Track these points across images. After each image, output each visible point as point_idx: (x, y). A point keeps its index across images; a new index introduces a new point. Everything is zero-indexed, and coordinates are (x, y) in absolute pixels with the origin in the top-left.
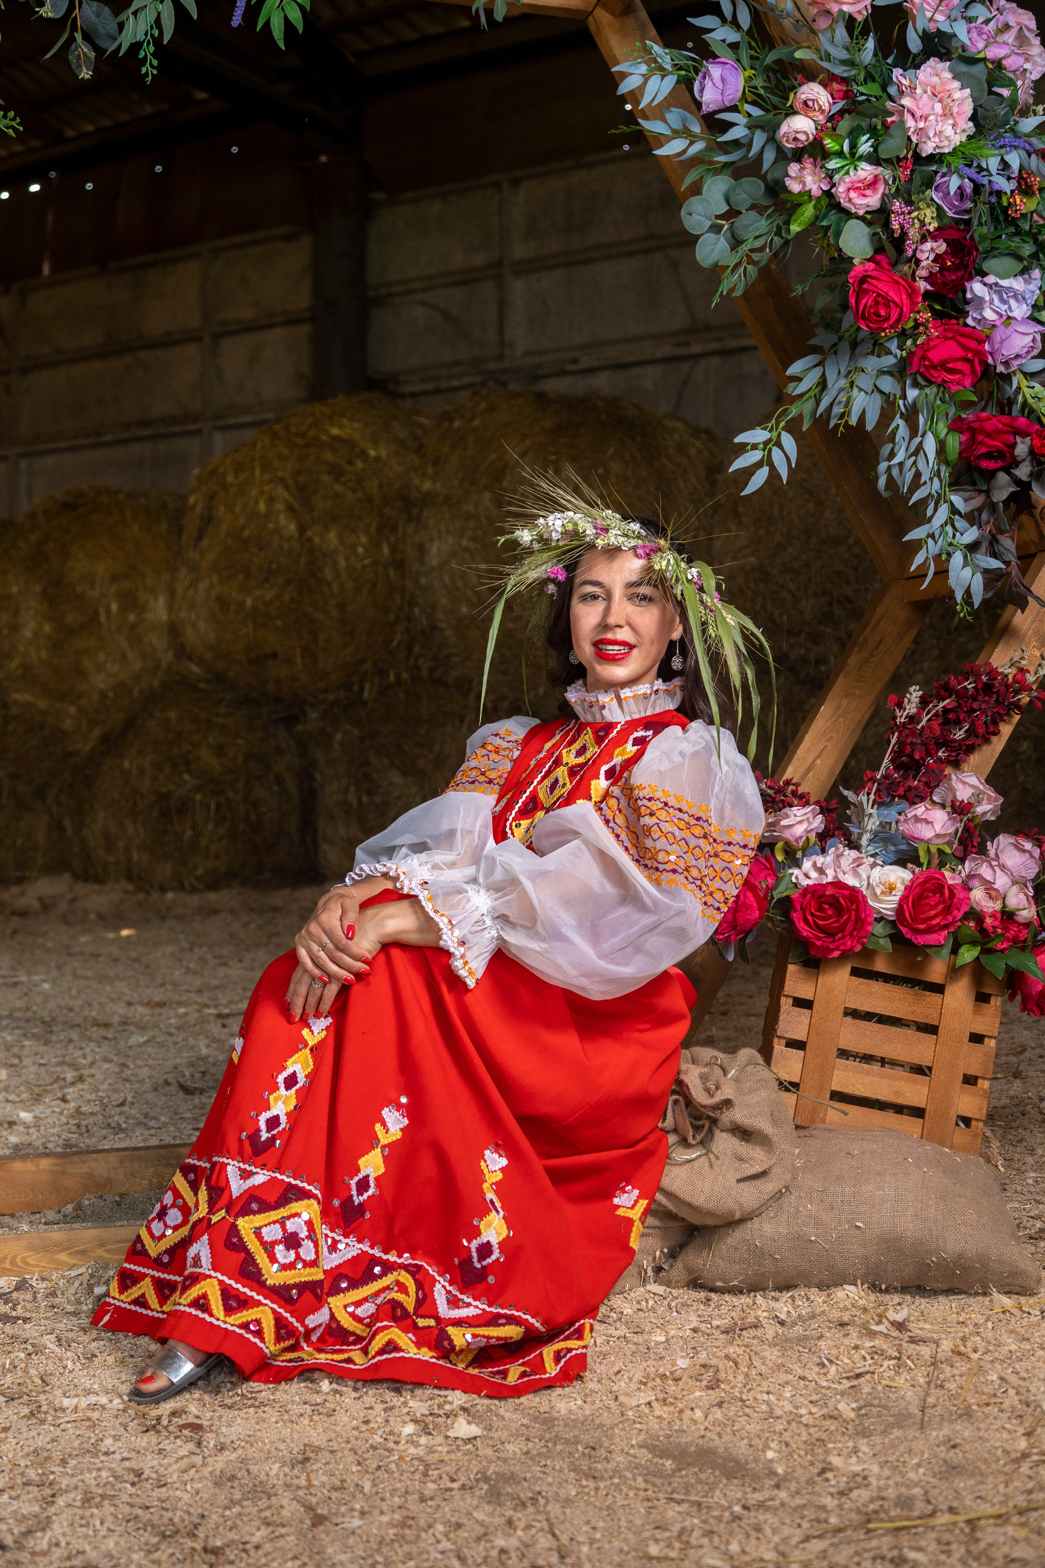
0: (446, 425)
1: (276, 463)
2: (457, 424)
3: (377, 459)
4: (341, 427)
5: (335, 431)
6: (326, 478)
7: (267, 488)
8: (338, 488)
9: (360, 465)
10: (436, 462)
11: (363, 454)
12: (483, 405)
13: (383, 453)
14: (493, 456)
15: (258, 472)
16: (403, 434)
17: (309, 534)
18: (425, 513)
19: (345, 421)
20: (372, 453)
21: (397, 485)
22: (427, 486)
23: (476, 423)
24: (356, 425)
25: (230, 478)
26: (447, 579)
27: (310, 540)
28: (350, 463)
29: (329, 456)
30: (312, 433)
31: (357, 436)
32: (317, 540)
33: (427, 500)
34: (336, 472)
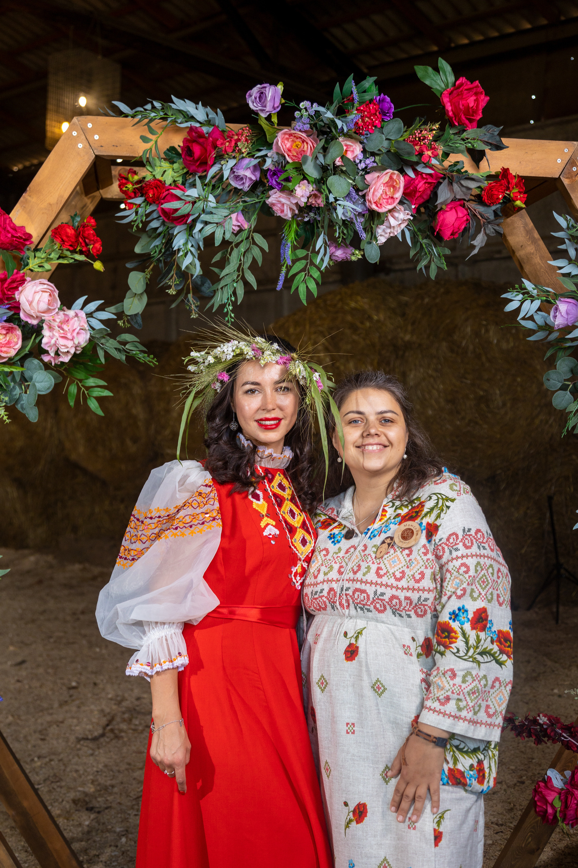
0: (419, 302)
1: (318, 322)
2: (427, 300)
3: (378, 321)
4: (356, 302)
5: (353, 305)
6: (348, 331)
7: (313, 337)
8: (355, 337)
9: (368, 324)
10: (413, 323)
11: (370, 318)
12: (442, 290)
13: (382, 317)
14: (448, 321)
15: (307, 327)
16: (393, 305)
17: (338, 364)
18: (407, 354)
19: (359, 298)
20: (375, 317)
21: (390, 337)
22: (408, 337)
23: (438, 300)
24: (366, 300)
25: (291, 330)
26: (419, 393)
27: (338, 368)
28: (362, 323)
29: (349, 318)
30: (340, 305)
31: (366, 307)
32: (342, 368)
33: (408, 346)
34: (354, 328)
